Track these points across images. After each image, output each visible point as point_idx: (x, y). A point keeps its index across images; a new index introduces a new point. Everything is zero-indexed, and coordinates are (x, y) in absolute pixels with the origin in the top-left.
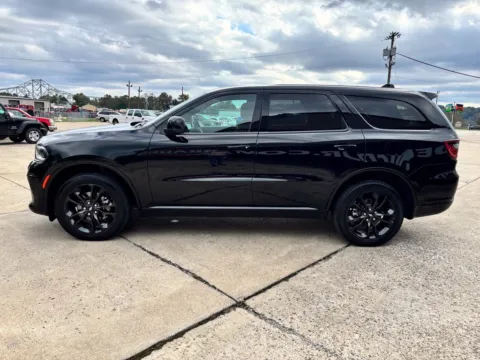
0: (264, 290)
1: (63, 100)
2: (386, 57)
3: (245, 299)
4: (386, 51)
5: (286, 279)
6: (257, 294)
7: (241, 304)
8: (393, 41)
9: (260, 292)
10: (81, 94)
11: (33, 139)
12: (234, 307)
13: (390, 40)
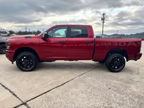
0: (36, 97)
1: (6, 33)
3: (27, 102)
5: (45, 93)
6: (32, 99)
7: (25, 104)
9: (34, 98)
10: (12, 31)
12: (21, 105)
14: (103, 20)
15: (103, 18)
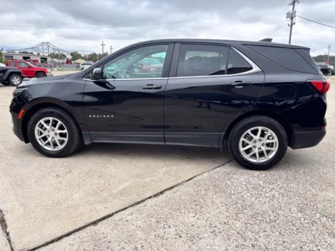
1: (63, 56)
2: (289, 19)
4: (288, 14)
5: (95, 223)
8: (294, 6)
11: (15, 83)
13: (292, 6)
14: (292, 18)
15: (291, 11)
